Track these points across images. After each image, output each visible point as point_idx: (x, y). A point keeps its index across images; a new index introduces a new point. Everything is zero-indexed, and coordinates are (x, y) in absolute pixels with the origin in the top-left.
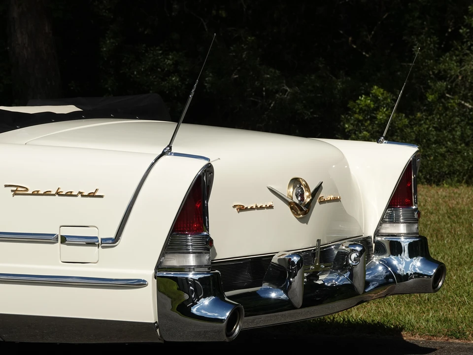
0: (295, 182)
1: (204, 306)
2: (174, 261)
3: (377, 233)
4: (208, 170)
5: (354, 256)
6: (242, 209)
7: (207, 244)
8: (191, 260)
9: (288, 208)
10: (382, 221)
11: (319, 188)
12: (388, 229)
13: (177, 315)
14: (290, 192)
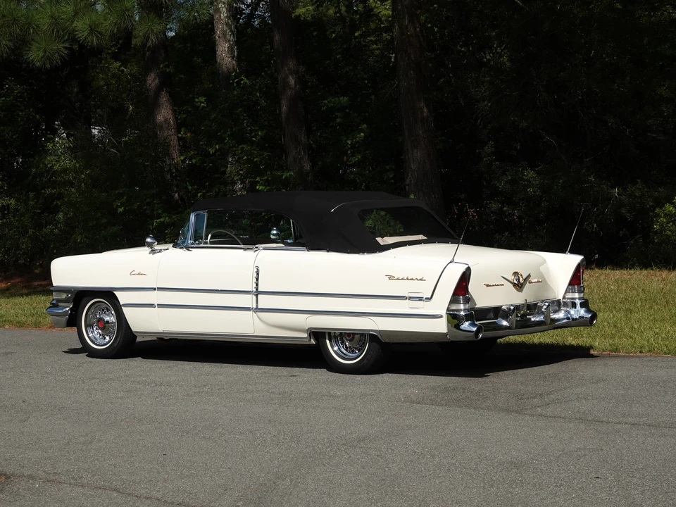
0: (516, 274)
1: (466, 325)
2: (454, 307)
3: (564, 298)
4: (468, 269)
5: (545, 307)
6: (488, 286)
7: (468, 300)
8: (462, 307)
9: (512, 285)
10: (566, 292)
11: (529, 276)
12: (570, 295)
13: (455, 330)
14: (511, 278)
